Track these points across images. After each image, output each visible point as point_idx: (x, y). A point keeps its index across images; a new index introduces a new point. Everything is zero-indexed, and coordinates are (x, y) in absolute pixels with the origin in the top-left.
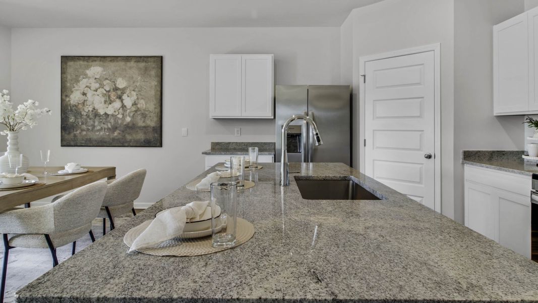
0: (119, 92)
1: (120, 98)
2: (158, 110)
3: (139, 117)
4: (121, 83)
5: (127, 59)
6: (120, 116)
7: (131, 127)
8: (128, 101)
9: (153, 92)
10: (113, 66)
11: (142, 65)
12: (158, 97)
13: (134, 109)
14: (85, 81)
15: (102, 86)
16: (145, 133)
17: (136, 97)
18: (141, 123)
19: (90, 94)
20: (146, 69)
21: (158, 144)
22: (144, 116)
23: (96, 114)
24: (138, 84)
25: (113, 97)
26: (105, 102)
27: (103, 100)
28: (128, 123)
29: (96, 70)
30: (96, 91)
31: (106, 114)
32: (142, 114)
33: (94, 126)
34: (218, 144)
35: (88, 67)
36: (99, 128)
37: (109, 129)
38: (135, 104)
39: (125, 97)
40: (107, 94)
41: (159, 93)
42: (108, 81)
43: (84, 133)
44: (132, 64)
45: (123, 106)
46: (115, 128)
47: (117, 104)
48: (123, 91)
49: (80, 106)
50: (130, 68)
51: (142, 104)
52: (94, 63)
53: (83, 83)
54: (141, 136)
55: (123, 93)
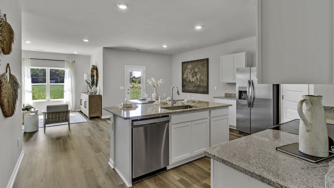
0: (196, 73)
1: (196, 75)
2: (207, 80)
3: (201, 82)
4: (196, 70)
5: (198, 61)
6: (196, 82)
7: (199, 86)
8: (198, 77)
9: (205, 73)
10: (194, 64)
11: (202, 62)
13: (200, 79)
14: (187, 70)
15: (191, 72)
16: (203, 88)
17: (200, 75)
18: (202, 85)
19: (189, 74)
20: (203, 64)
21: (207, 93)
22: (203, 82)
23: (190, 82)
24: (201, 70)
25: (194, 75)
26: (192, 77)
27: (192, 76)
28: (198, 85)
29: (190, 66)
30: (190, 73)
31: (192, 81)
32: (202, 81)
33: (189, 86)
34: (227, 94)
35: (188, 65)
36: (191, 86)
37: (193, 87)
38: (200, 77)
39: (197, 75)
40: (192, 75)
41: (207, 73)
42: (193, 70)
43: (187, 88)
44: (199, 62)
45: (197, 78)
46: (195, 86)
47: (195, 78)
48: (197, 73)
49: (186, 79)
50: (199, 64)
51: (202, 77)
52: (189, 64)
53: (187, 71)
54: (202, 90)
55: (197, 74)
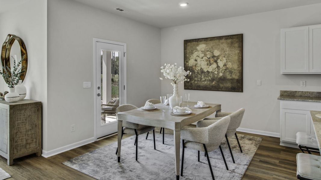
0: (215, 58)
1: (216, 62)
2: (240, 68)
3: (228, 73)
4: (217, 53)
5: (220, 38)
6: (216, 73)
7: (223, 79)
8: (221, 64)
9: (236, 58)
10: (212, 43)
11: (229, 41)
12: (240, 60)
13: (224, 68)
14: (196, 53)
15: (205, 55)
16: (232, 83)
17: (225, 61)
18: (229, 77)
19: (199, 60)
20: (232, 43)
21: (240, 90)
22: (231, 72)
23: (202, 72)
24: (227, 53)
25: (212, 61)
26: (207, 64)
27: (206, 63)
28: (221, 77)
29: (202, 46)
30: (202, 58)
31: (208, 71)
32: (230, 71)
33: (201, 79)
34: (285, 92)
35: (198, 45)
36: (204, 79)
37: (209, 80)
38: (225, 65)
39: (219, 61)
40: (208, 60)
41: (241, 58)
42: (209, 52)
43: (196, 82)
44: (223, 41)
45: (218, 67)
46: (213, 80)
47: (214, 66)
48: (218, 57)
49: (194, 67)
50: (222, 43)
51: (229, 65)
52: (201, 42)
53: (195, 54)
54: (229, 85)
55: (218, 59)
